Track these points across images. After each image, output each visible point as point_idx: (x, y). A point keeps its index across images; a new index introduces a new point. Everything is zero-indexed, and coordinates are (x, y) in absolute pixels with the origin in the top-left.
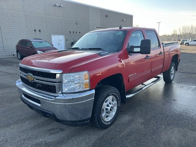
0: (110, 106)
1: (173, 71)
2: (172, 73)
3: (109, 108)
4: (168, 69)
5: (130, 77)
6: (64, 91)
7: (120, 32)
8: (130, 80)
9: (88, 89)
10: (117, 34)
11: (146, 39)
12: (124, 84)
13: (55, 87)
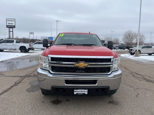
13: (110, 68)
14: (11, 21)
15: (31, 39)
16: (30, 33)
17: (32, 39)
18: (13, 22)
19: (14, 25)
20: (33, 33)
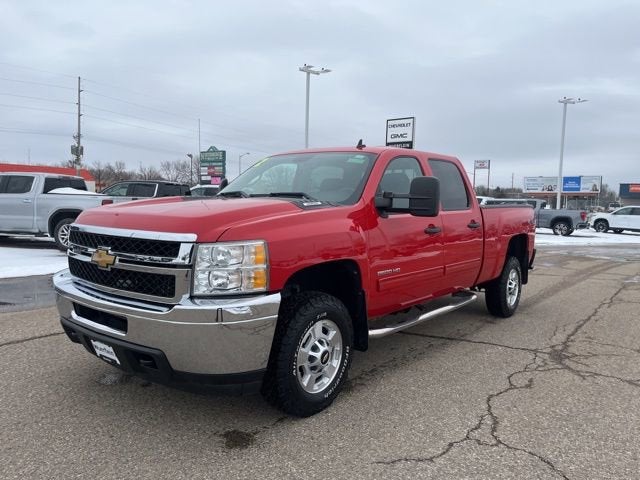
0: (322, 349)
1: (514, 283)
2: (510, 289)
3: (318, 355)
4: (497, 275)
5: (383, 276)
6: (196, 293)
7: (358, 156)
8: (381, 284)
9: (262, 289)
10: (350, 160)
11: (427, 176)
12: (363, 292)
13: (173, 278)
14: (400, 125)
15: (495, 188)
16: (478, 165)
17: (498, 188)
18: (408, 130)
19: (409, 139)
20: (486, 165)
